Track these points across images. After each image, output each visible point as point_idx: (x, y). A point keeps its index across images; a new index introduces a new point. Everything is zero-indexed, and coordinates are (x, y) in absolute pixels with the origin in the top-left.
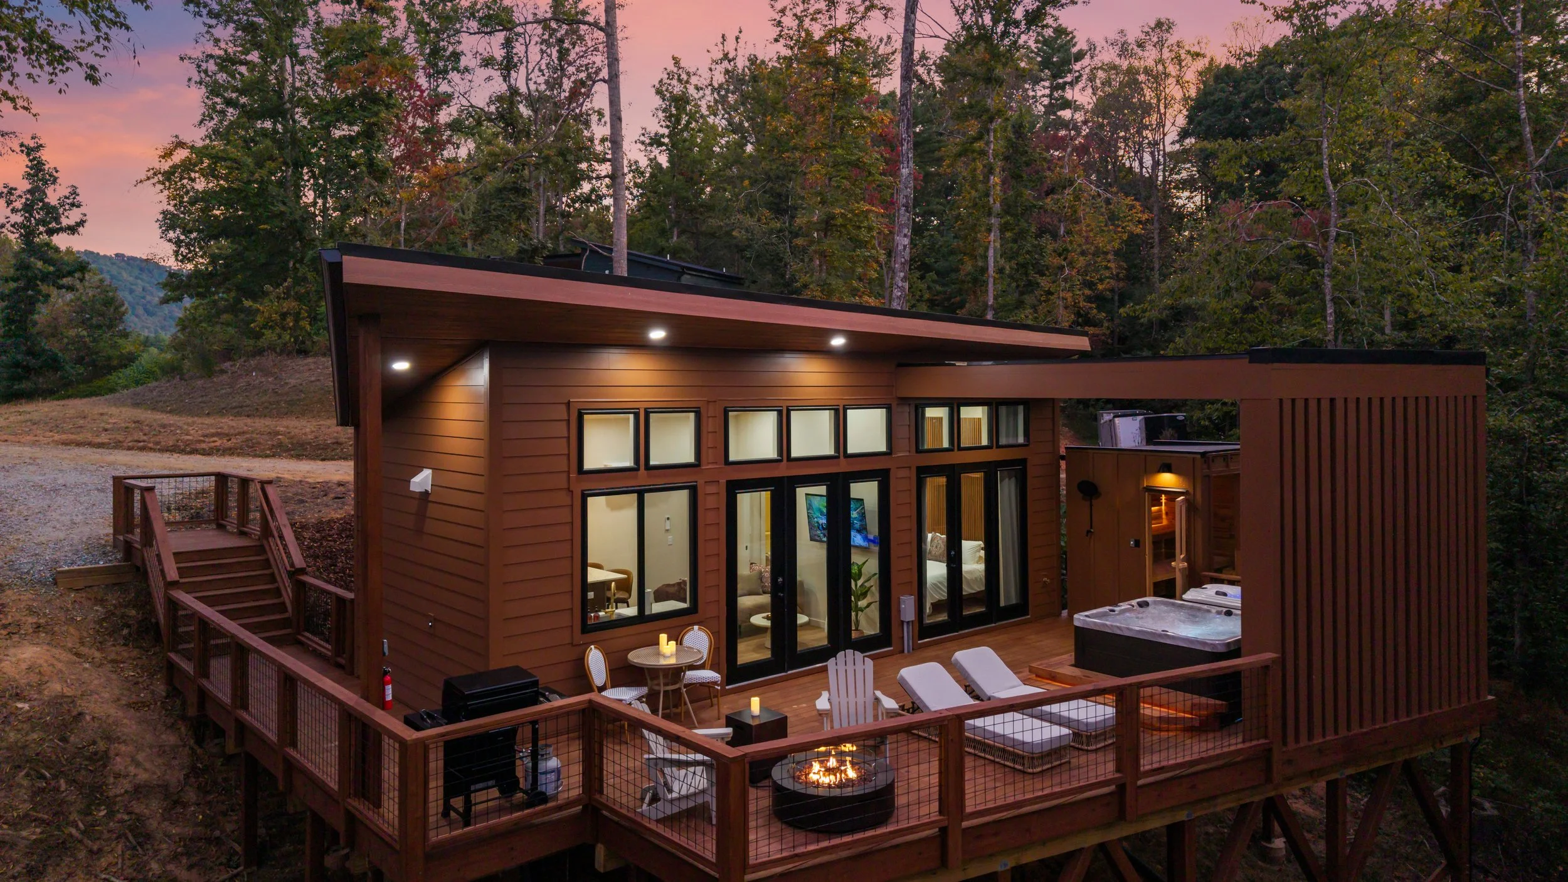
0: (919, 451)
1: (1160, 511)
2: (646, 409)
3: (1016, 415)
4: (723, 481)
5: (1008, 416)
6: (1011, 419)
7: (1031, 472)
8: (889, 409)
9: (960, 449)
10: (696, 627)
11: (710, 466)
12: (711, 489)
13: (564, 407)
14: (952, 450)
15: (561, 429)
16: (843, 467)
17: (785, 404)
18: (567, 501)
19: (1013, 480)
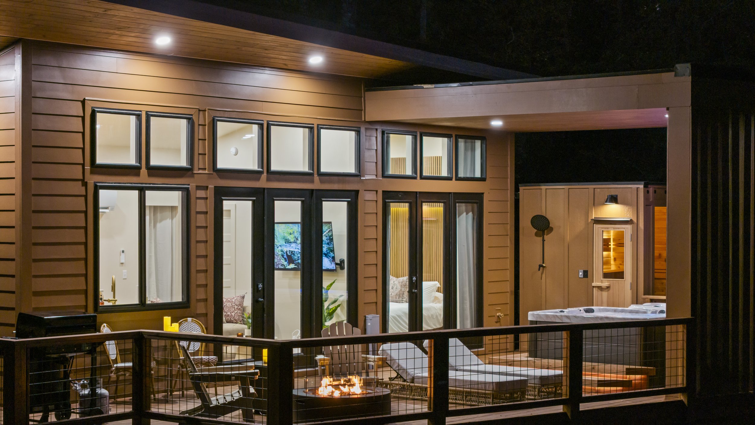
0: (384, 176)
1: (609, 257)
2: (147, 112)
3: (473, 150)
4: (211, 187)
5: (466, 149)
6: (469, 153)
7: (487, 206)
8: (358, 132)
9: (422, 178)
10: (189, 319)
11: (201, 172)
12: (201, 193)
13: (80, 104)
14: (415, 178)
15: (77, 124)
16: (317, 185)
17: (266, 118)
18: (82, 191)
19: (470, 214)
